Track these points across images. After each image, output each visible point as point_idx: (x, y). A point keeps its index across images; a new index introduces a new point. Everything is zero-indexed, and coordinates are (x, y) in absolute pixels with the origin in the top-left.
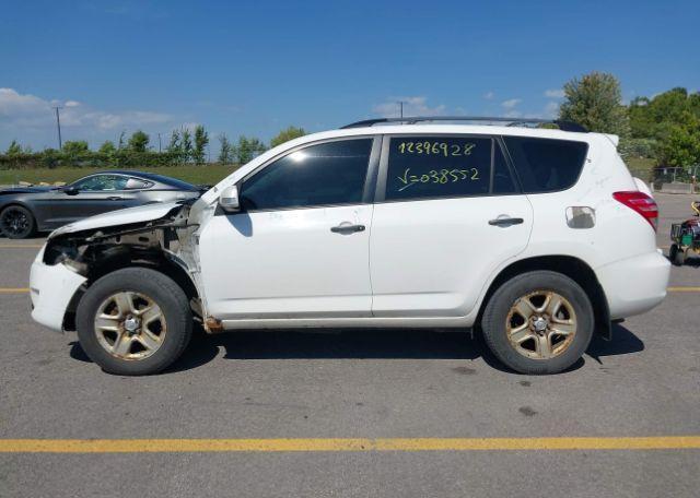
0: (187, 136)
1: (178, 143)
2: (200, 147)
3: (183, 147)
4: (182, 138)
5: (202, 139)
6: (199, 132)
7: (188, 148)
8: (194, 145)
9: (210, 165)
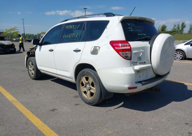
0: (179, 25)
1: (176, 28)
2: (182, 29)
3: (177, 29)
4: (177, 26)
5: (183, 26)
6: (183, 24)
7: (178, 29)
8: (181, 28)
9: (185, 34)
